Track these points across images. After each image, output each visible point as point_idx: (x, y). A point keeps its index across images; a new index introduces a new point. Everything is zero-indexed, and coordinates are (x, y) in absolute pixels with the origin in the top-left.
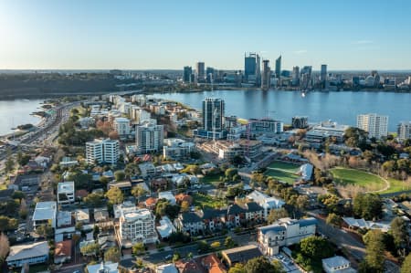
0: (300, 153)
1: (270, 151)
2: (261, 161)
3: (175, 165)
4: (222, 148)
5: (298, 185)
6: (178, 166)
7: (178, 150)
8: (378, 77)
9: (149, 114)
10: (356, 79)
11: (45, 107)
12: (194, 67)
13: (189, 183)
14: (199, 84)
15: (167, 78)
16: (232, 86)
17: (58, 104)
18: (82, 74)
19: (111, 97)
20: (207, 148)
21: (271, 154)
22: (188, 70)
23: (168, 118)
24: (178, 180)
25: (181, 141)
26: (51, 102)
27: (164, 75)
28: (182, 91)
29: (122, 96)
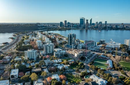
0: (105, 55)
1: (94, 53)
2: (91, 58)
3: (58, 60)
4: (76, 53)
5: (108, 70)
6: (60, 60)
7: (59, 54)
8: (124, 25)
9: (49, 39)
10: (116, 26)
11: (13, 36)
12: (64, 22)
13: (64, 69)
14: (65, 28)
15: (55, 26)
16: (76, 28)
17: (18, 34)
18: (27, 24)
19: (36, 32)
20: (70, 52)
21: (94, 55)
22: (61, 23)
23: (56, 40)
24: (60, 67)
25: (60, 49)
26: (16, 34)
27: (54, 25)
28: (60, 30)
29: (40, 32)
